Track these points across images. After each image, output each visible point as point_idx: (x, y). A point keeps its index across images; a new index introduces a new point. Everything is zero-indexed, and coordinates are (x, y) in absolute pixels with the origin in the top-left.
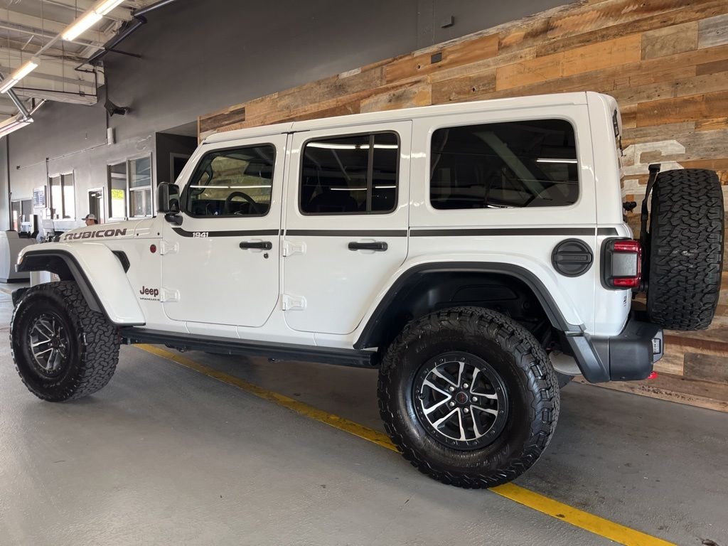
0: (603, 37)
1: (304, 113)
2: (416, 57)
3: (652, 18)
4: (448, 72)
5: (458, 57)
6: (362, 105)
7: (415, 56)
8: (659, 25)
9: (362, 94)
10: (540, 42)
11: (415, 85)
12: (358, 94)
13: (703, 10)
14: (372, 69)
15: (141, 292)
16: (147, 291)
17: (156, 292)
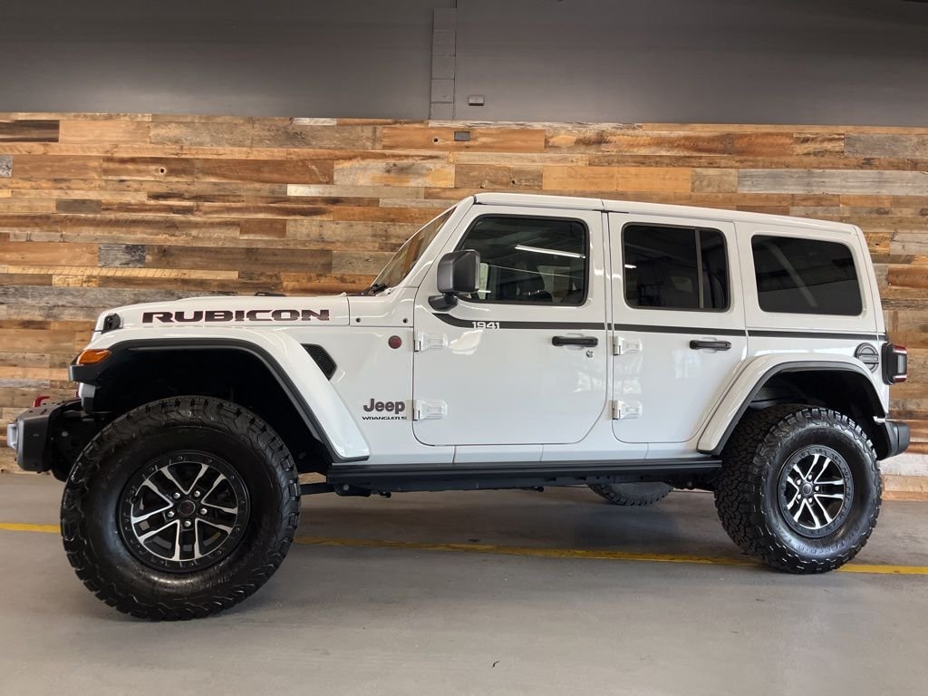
0: (657, 163)
2: (432, 128)
3: (700, 158)
4: (479, 156)
5: (493, 143)
6: (336, 167)
7: (430, 125)
8: (706, 164)
9: (338, 153)
10: (592, 152)
11: (430, 161)
12: (330, 151)
13: (741, 162)
14: (358, 124)
15: (365, 408)
16: (380, 407)
17: (400, 407)
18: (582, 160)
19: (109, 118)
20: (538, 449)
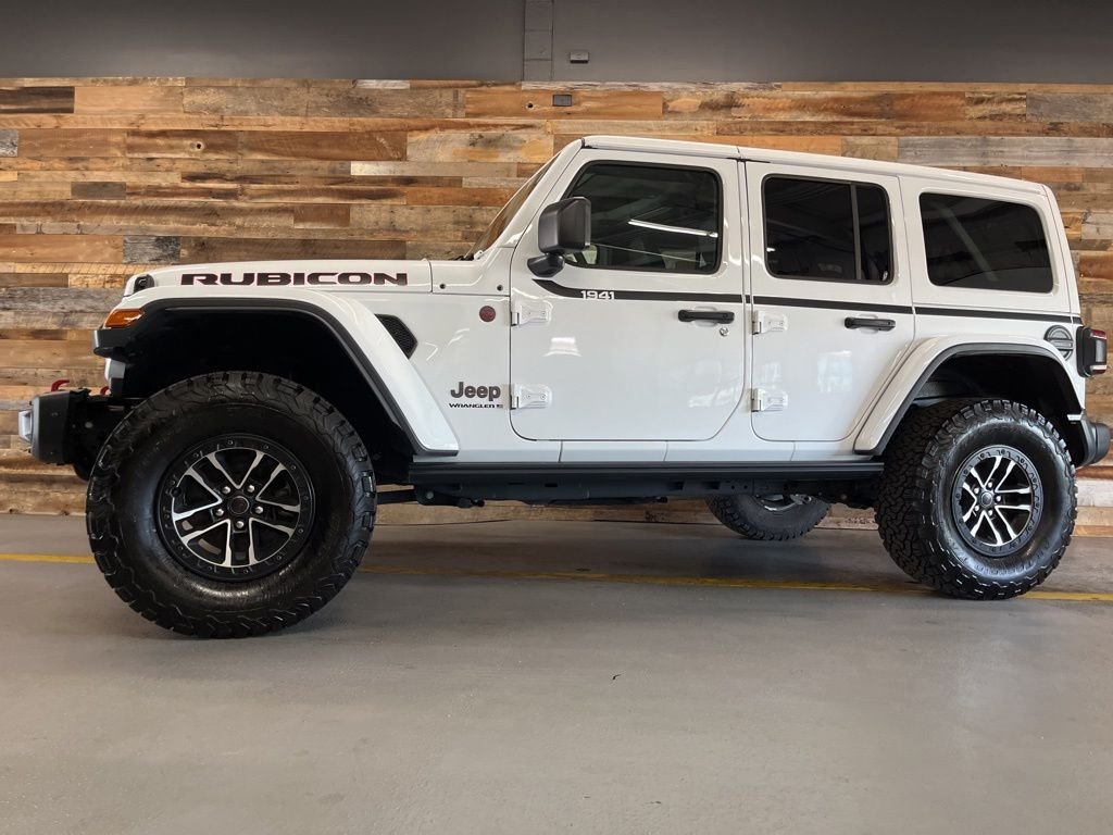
0: (798, 130)
1: (263, 129)
2: (525, 91)
3: (852, 123)
4: (583, 124)
5: (601, 108)
6: (409, 139)
7: (523, 88)
8: (859, 132)
9: (412, 122)
10: (721, 118)
11: (523, 131)
12: (403, 120)
13: (902, 128)
14: (435, 87)
15: (453, 393)
16: (470, 392)
17: (495, 392)
18: (708, 128)
19: (134, 82)
20: (662, 446)
